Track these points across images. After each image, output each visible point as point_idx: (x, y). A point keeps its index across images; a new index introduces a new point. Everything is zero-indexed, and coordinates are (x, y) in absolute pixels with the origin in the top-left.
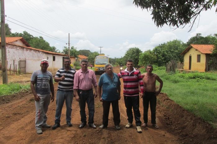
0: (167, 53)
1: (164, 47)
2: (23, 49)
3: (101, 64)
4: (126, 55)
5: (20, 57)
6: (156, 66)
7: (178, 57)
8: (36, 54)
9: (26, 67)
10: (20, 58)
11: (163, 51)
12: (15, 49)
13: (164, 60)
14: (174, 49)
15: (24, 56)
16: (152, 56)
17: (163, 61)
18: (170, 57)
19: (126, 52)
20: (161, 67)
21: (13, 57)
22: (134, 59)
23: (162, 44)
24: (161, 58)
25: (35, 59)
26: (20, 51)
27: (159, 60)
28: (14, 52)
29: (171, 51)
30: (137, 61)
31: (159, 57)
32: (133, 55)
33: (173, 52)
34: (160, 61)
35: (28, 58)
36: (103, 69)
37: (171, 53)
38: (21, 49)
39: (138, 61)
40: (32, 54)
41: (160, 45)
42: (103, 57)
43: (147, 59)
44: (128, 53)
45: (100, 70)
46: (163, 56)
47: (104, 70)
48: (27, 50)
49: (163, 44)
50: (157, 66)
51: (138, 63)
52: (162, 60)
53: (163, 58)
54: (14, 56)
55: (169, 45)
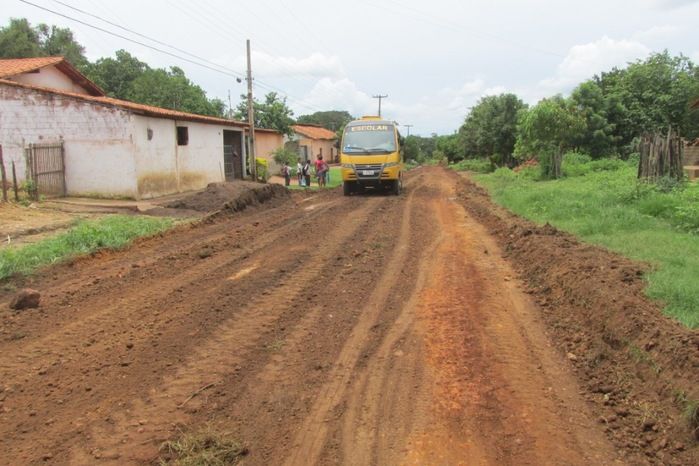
0: (627, 107)
1: (613, 84)
2: (51, 99)
3: (367, 153)
4: (470, 120)
5: (44, 133)
6: (582, 157)
7: (672, 119)
8: (100, 117)
9: (67, 171)
10: (41, 138)
11: (613, 101)
12: (22, 102)
13: (615, 133)
14: (654, 90)
15: (54, 125)
16: (571, 117)
17: (612, 138)
18: (640, 121)
19: (470, 111)
20: (603, 162)
21: (16, 132)
22: (496, 135)
23: (604, 75)
24: (602, 127)
25: (98, 137)
26: (41, 108)
27: (597, 132)
28: (17, 115)
29: (640, 99)
30: (508, 143)
31: (597, 120)
32: (494, 121)
33: (651, 100)
34: (600, 136)
35: (70, 137)
36: (372, 172)
37: (643, 106)
38: (43, 102)
39: (514, 141)
40: (85, 120)
41: (596, 77)
42: (377, 125)
43: (547, 128)
44: (475, 115)
45: (361, 175)
46: (612, 116)
47: (376, 174)
48: (65, 104)
49: (607, 72)
50: (587, 157)
51: (511, 149)
52: (608, 134)
53: (611, 127)
54: (18, 129)
55: (634, 77)
